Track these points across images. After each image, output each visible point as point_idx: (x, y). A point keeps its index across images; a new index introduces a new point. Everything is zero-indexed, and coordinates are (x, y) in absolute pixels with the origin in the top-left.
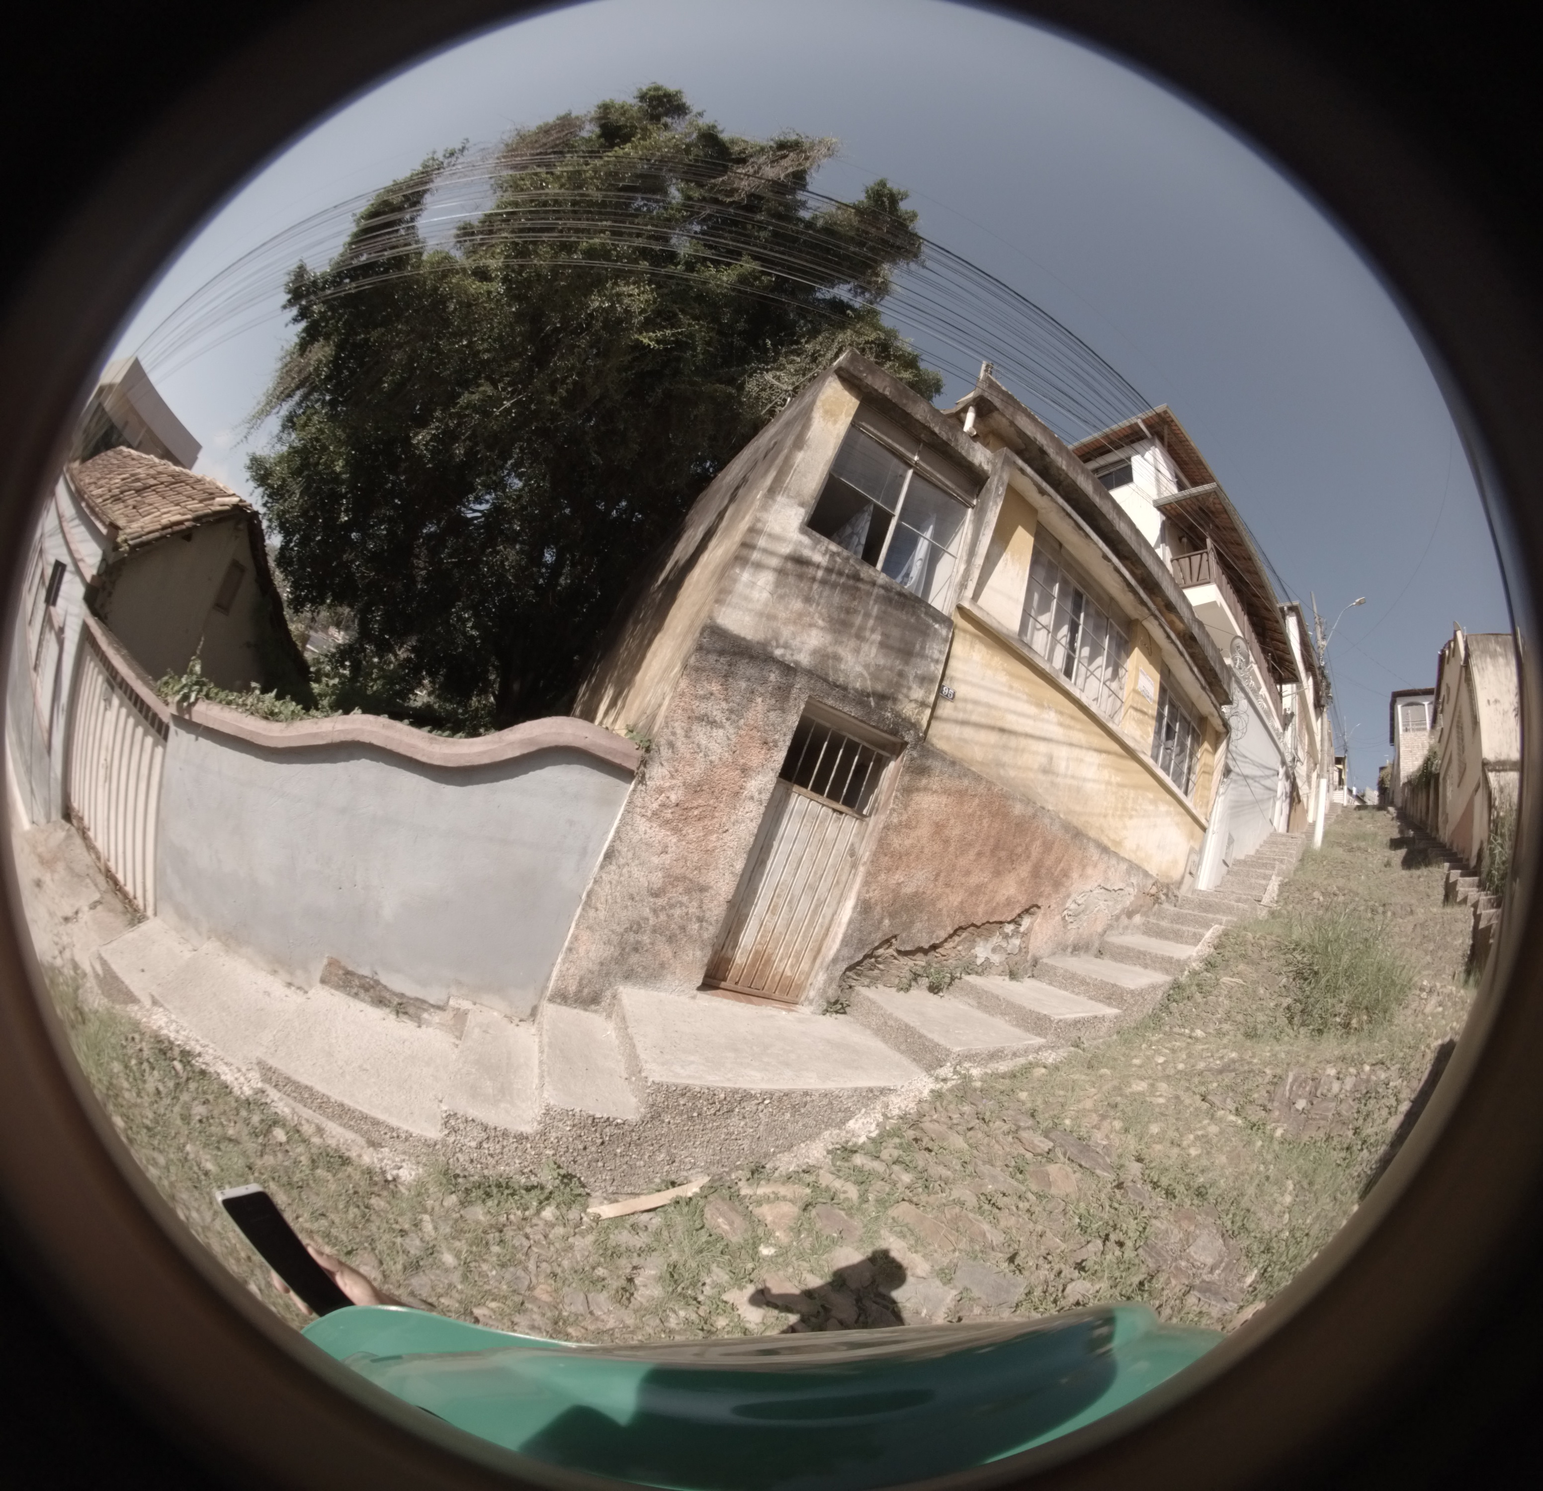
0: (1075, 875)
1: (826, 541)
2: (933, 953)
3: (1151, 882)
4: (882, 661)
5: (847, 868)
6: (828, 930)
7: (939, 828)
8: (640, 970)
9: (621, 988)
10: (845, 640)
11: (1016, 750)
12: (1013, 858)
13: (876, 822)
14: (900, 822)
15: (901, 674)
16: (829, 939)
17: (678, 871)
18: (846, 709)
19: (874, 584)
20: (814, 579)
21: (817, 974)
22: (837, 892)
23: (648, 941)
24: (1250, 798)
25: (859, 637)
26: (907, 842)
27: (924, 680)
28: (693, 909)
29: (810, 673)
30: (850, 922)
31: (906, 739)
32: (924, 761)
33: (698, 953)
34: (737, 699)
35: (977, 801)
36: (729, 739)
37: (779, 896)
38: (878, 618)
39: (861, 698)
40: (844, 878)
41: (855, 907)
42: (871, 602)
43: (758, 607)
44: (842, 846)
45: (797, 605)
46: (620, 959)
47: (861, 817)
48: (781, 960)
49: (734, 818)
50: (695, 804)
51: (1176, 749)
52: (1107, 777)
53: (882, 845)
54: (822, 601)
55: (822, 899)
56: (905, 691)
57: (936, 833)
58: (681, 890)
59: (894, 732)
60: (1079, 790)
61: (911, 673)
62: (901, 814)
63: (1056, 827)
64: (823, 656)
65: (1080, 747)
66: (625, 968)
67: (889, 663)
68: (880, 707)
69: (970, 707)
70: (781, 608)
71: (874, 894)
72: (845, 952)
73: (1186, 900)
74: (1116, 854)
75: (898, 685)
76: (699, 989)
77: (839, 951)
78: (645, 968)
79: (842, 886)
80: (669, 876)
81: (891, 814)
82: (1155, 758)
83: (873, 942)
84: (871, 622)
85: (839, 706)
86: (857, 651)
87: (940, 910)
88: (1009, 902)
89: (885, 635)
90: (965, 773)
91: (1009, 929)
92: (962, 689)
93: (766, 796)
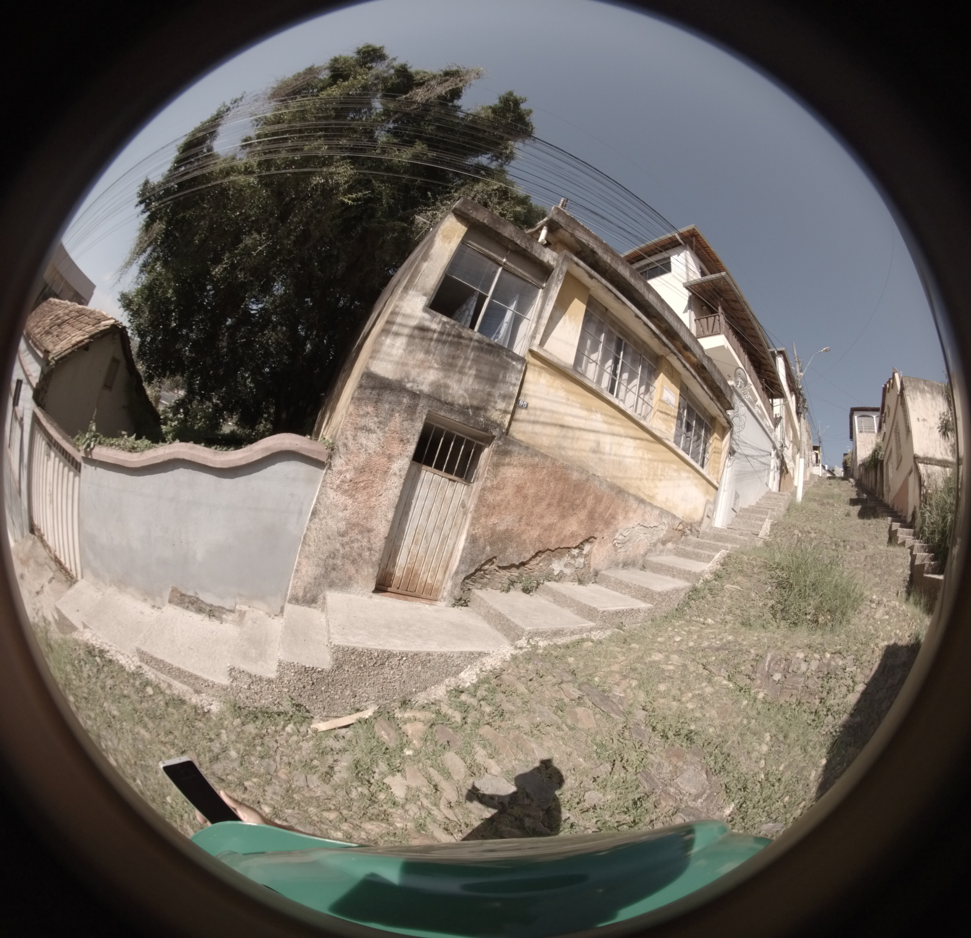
0: (620, 517)
1: (440, 315)
2: (522, 568)
3: (677, 522)
4: (476, 387)
5: (461, 515)
6: (452, 554)
7: (519, 488)
8: (337, 581)
9: (328, 593)
10: (452, 375)
11: (573, 438)
12: (573, 508)
13: (476, 486)
14: (492, 486)
15: (489, 394)
16: (453, 560)
17: (354, 520)
18: (453, 417)
19: (471, 339)
20: (431, 339)
21: (447, 581)
22: (455, 530)
23: (340, 563)
24: (751, 469)
25: (461, 372)
26: (498, 498)
27: (505, 397)
28: (365, 543)
29: (429, 397)
30: (464, 549)
31: (494, 434)
32: (507, 447)
33: (371, 570)
34: (384, 415)
35: (545, 471)
36: (379, 439)
37: (419, 534)
38: (473, 360)
39: (463, 410)
40: (459, 522)
41: (466, 539)
42: (469, 351)
43: (396, 359)
44: (456, 502)
45: (421, 356)
46: (325, 575)
47: (468, 483)
48: (424, 573)
49: (385, 487)
50: (361, 479)
51: (694, 438)
52: (641, 455)
53: (481, 499)
54: (437, 352)
55: (446, 534)
56: (492, 404)
57: (517, 492)
58: (356, 531)
59: (486, 430)
60: (620, 463)
61: (497, 393)
62: (493, 480)
63: (604, 487)
64: (437, 386)
65: (621, 436)
66: (329, 580)
67: (481, 388)
68: (477, 415)
69: (538, 413)
70: (411, 358)
71: (479, 531)
72: (463, 567)
73: (705, 533)
74: (650, 504)
75: (488, 401)
76: (374, 592)
77: (458, 567)
78: (340, 580)
79: (458, 526)
80: (349, 524)
81: (486, 481)
82: (677, 443)
83: (481, 561)
84: (469, 363)
85: (448, 415)
86: (460, 381)
87: (525, 540)
88: (573, 535)
89: (478, 371)
90: (536, 454)
91: (575, 552)
92: (533, 402)
93: (404, 472)
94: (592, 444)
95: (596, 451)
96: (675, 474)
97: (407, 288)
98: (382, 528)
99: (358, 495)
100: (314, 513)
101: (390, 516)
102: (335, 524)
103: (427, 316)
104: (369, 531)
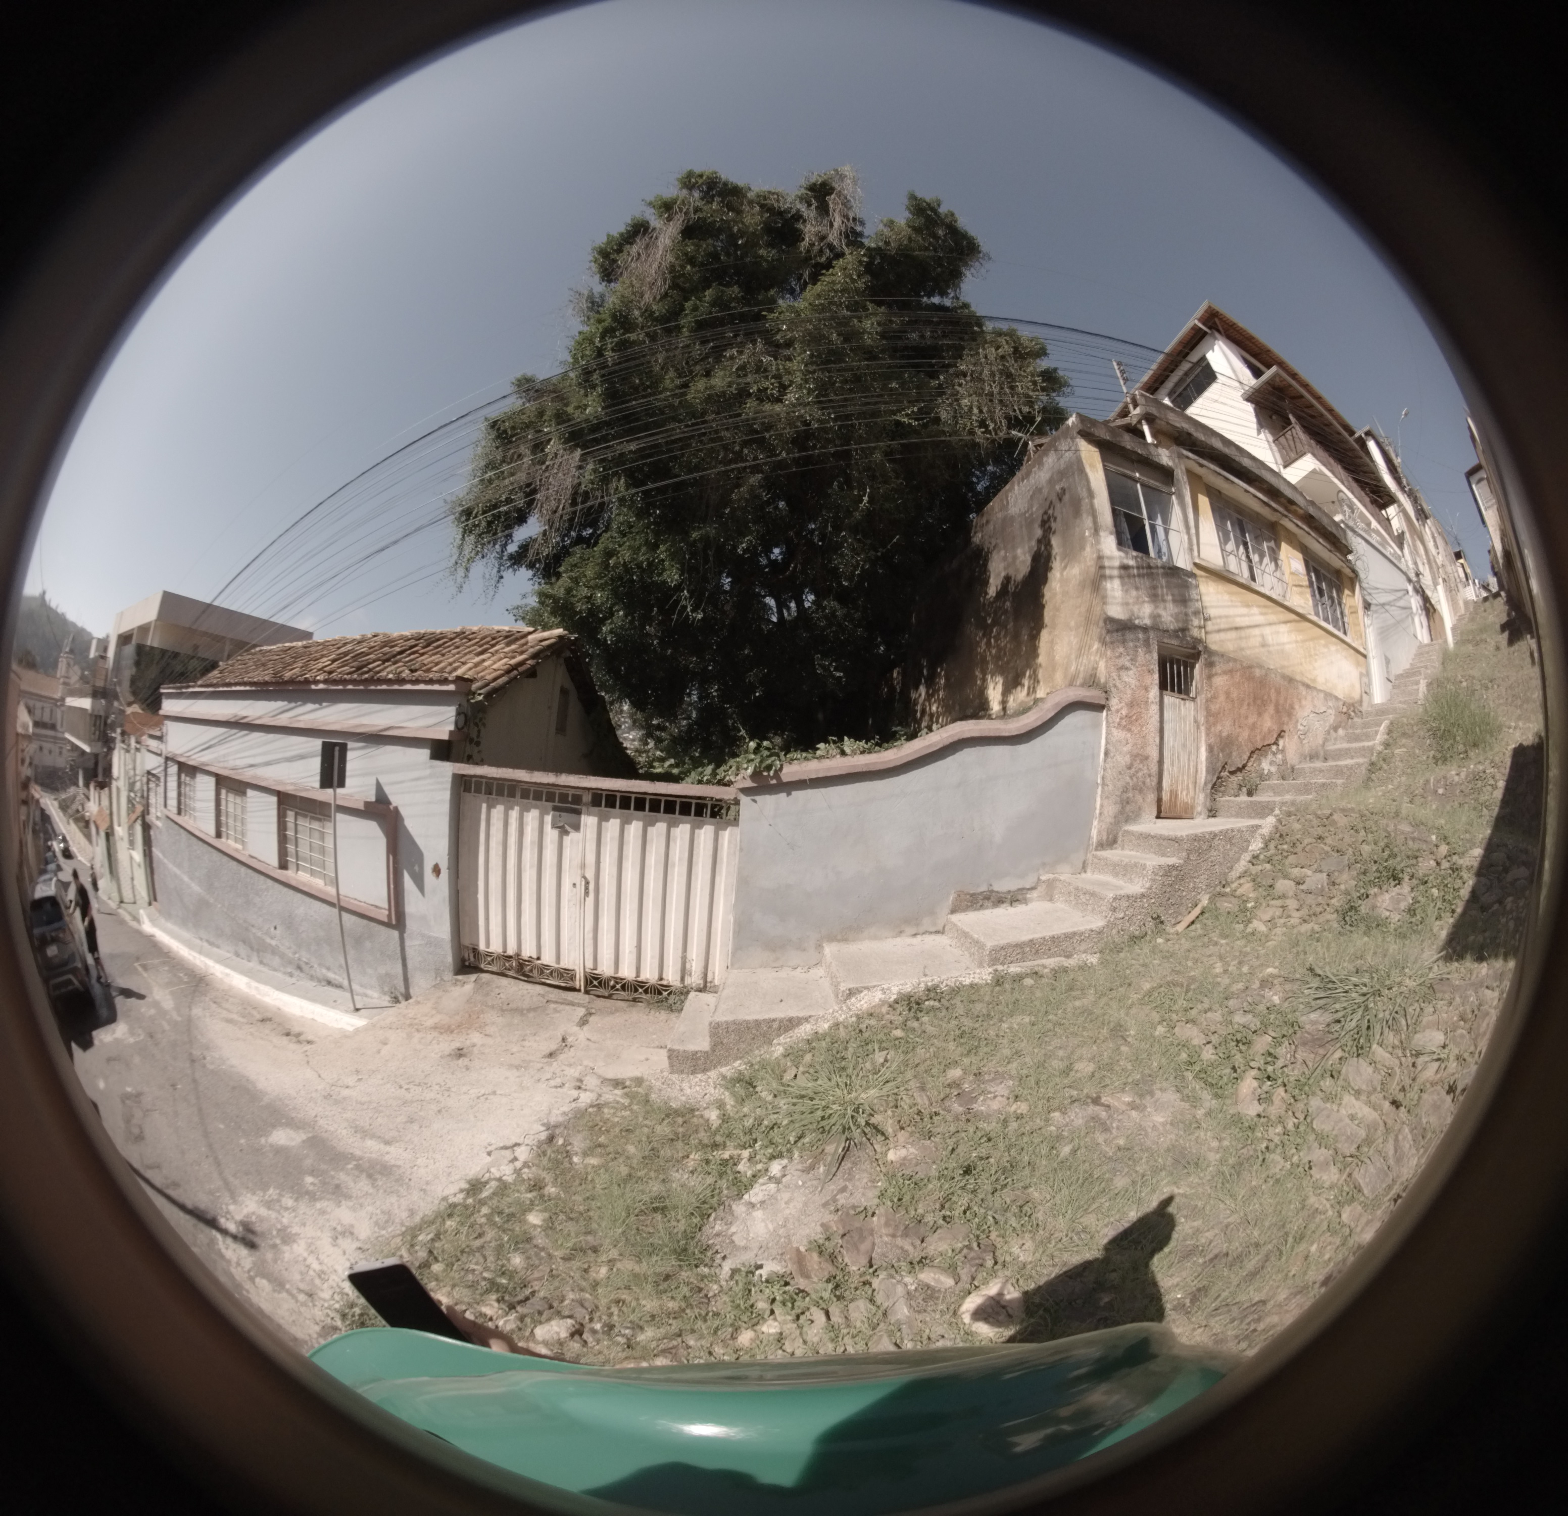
0: (1297, 707)
1: (1130, 551)
2: (1244, 771)
3: (1341, 703)
4: (1176, 610)
5: (1196, 730)
6: (1197, 768)
7: (1228, 694)
9: (1126, 828)
10: (1159, 605)
11: (1247, 638)
12: (1264, 704)
13: (1197, 700)
14: (1211, 696)
15: (1186, 615)
16: (1199, 773)
17: (1136, 752)
18: (1173, 642)
20: (1134, 576)
21: (1198, 798)
22: (1195, 745)
25: (1164, 601)
26: (1217, 707)
27: (1197, 613)
28: (1145, 771)
29: (1153, 628)
30: (1207, 760)
31: (1199, 650)
32: (1210, 659)
33: (1152, 796)
34: (1131, 652)
35: (1238, 673)
36: (1135, 674)
37: (1173, 755)
38: (1166, 587)
39: (1176, 634)
40: (1195, 736)
41: (1206, 750)
42: (1160, 579)
43: (1120, 600)
44: (1189, 720)
45: (1134, 593)
46: (1122, 811)
47: (1193, 699)
49: (1148, 716)
50: (1133, 713)
51: (1328, 603)
52: (1295, 638)
53: (1208, 710)
54: (1142, 586)
55: (1190, 751)
56: (1189, 623)
57: (1227, 698)
58: (1138, 762)
59: (1193, 647)
60: (1283, 651)
61: (1190, 611)
62: (1210, 691)
63: (1279, 679)
64: (1154, 617)
65: (1275, 624)
66: (1125, 816)
67: (1179, 610)
68: (1185, 636)
69: (1218, 621)
70: (1129, 597)
71: (1212, 740)
72: (1209, 777)
73: (1367, 712)
74: (1315, 688)
75: (1187, 621)
77: (1205, 778)
79: (1196, 741)
80: (1132, 756)
81: (1205, 693)
82: (1317, 614)
83: (1218, 769)
84: (1165, 590)
85: (1170, 641)
86: (1165, 608)
87: (1241, 743)
88: (1270, 731)
89: (1173, 595)
90: (1230, 659)
91: (1274, 748)
92: (1212, 612)
93: (1158, 699)
94: (1259, 639)
95: (1264, 645)
96: (1326, 650)
97: (1096, 530)
98: (1154, 754)
99: (1133, 728)
100: (1106, 754)
101: (1157, 740)
102: (1123, 760)
103: (1122, 554)
104: (1147, 758)
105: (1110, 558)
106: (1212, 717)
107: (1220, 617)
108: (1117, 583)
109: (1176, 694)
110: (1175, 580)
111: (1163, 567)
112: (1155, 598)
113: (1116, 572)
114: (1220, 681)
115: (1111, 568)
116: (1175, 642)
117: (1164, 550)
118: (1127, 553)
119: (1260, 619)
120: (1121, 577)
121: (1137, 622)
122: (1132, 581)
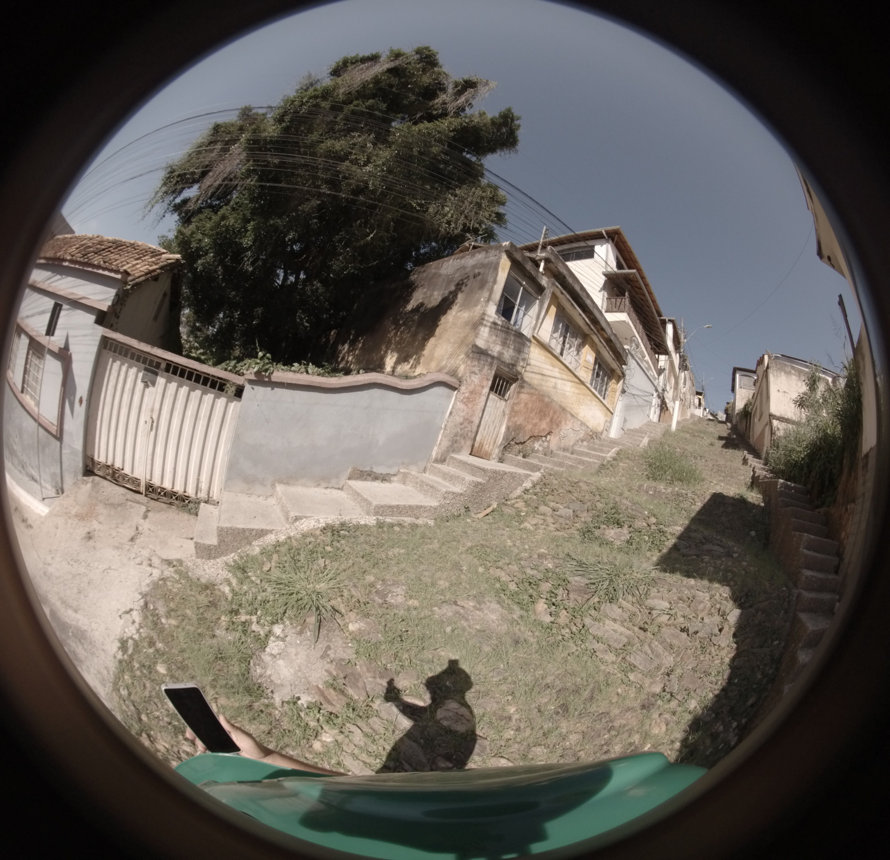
0: (563, 423)
1: (502, 317)
2: (524, 444)
3: (590, 430)
4: (513, 354)
5: (502, 416)
6: (499, 435)
7: (526, 404)
10: (505, 348)
11: (546, 381)
12: (545, 416)
13: (509, 402)
14: (517, 402)
15: (518, 358)
16: (499, 438)
19: (512, 330)
20: (498, 330)
22: (500, 423)
25: (508, 347)
26: (519, 409)
27: (524, 360)
29: (497, 358)
31: (518, 377)
32: (522, 384)
34: (481, 366)
35: (536, 397)
36: (479, 378)
38: (513, 341)
39: (508, 365)
40: (501, 419)
41: (505, 428)
42: (511, 336)
43: (485, 338)
44: (501, 409)
45: (494, 338)
47: (506, 400)
51: (600, 381)
52: (574, 391)
53: (512, 409)
54: (500, 336)
56: (519, 363)
57: (525, 406)
58: (467, 423)
59: (515, 375)
60: (564, 394)
61: (520, 357)
62: (517, 400)
63: (557, 406)
64: (501, 354)
65: (565, 380)
67: (515, 355)
68: (513, 368)
69: (534, 367)
70: (491, 339)
71: (510, 424)
72: (503, 442)
74: (577, 418)
75: (517, 362)
77: (501, 442)
79: (501, 421)
81: (514, 400)
82: (591, 384)
83: (510, 439)
84: (511, 342)
85: (504, 368)
87: (526, 430)
88: (544, 430)
89: (515, 346)
90: (533, 388)
91: (544, 439)
92: (532, 362)
93: (487, 395)
94: (553, 384)
95: (555, 388)
96: (589, 402)
97: (489, 300)
98: (477, 421)
99: (469, 405)
100: (451, 413)
101: (480, 415)
102: (459, 419)
103: (496, 317)
104: (472, 422)
105: (489, 316)
106: (513, 413)
107: (536, 366)
108: (487, 330)
109: (497, 395)
110: (519, 340)
111: (515, 331)
112: (504, 344)
113: (489, 324)
114: (524, 397)
115: (488, 321)
116: (507, 369)
117: (519, 323)
118: (499, 317)
119: (558, 375)
120: (491, 327)
121: (490, 352)
122: (496, 331)
